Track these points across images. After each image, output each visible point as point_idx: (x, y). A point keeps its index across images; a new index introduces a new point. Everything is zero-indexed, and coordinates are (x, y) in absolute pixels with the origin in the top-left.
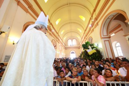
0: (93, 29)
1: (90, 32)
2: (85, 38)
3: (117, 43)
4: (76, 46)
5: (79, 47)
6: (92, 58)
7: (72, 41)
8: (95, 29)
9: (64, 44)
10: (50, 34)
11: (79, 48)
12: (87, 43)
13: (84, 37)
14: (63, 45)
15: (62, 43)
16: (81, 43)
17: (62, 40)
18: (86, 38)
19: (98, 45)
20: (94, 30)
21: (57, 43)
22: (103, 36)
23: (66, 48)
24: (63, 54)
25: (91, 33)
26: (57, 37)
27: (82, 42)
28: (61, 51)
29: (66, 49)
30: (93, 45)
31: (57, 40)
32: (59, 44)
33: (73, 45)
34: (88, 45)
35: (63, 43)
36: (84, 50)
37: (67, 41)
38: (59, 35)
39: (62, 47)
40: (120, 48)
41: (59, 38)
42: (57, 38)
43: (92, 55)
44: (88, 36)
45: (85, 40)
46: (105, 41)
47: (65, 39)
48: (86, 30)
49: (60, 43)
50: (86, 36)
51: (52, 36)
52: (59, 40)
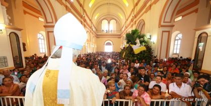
0: (150, 6)
1: (144, 10)
2: (132, 20)
3: (179, 34)
4: (116, 33)
5: (120, 35)
6: (138, 58)
7: (109, 23)
8: (154, 5)
9: (95, 28)
10: (66, 7)
11: (120, 38)
12: (134, 32)
13: (131, 18)
14: (92, 30)
15: (91, 28)
16: (123, 29)
17: (90, 20)
18: (135, 20)
19: (150, 36)
20: (152, 7)
22: (164, 22)
24: (93, 46)
25: (146, 12)
26: (82, 14)
27: (126, 27)
29: (97, 37)
30: (143, 37)
31: (82, 21)
33: (110, 30)
34: (135, 36)
35: (93, 27)
36: (128, 45)
37: (100, 22)
38: (84, 11)
39: (91, 34)
40: (179, 41)
41: (86, 18)
42: (81, 17)
43: (138, 54)
44: (138, 17)
45: (132, 24)
46: (163, 32)
47: (96, 18)
48: (137, 4)
50: (135, 16)
52: (85, 21)
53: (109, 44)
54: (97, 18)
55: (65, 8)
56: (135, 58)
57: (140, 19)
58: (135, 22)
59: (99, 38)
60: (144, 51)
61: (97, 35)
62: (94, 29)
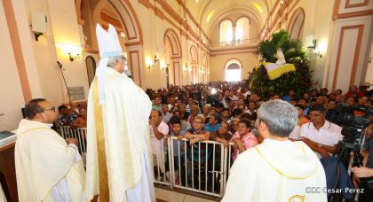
2: (280, 14)
4: (248, 44)
5: (256, 47)
7: (234, 25)
9: (207, 38)
10: (156, 10)
13: (278, 7)
14: (202, 42)
15: (198, 39)
16: (263, 34)
17: (197, 25)
18: (285, 12)
21: (183, 39)
22: (348, 6)
23: (212, 53)
24: (203, 72)
26: (182, 17)
27: (269, 30)
28: (195, 63)
29: (211, 56)
31: (183, 28)
32: (190, 43)
33: (237, 39)
35: (203, 38)
37: (216, 26)
38: (186, 11)
41: (190, 23)
42: (181, 22)
43: (276, 80)
44: (291, 5)
45: (279, 21)
46: (344, 28)
47: (208, 20)
49: (192, 38)
51: (163, 17)
52: (187, 28)
53: (234, 66)
54: (211, 19)
55: (153, 12)
56: (272, 88)
57: (296, 8)
58: (287, 15)
59: (214, 55)
60: (291, 73)
61: (211, 51)
62: (204, 42)
